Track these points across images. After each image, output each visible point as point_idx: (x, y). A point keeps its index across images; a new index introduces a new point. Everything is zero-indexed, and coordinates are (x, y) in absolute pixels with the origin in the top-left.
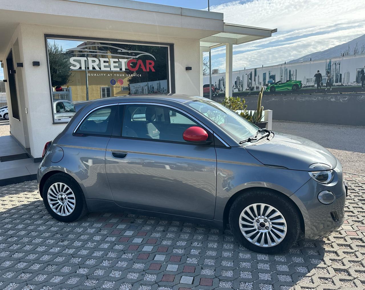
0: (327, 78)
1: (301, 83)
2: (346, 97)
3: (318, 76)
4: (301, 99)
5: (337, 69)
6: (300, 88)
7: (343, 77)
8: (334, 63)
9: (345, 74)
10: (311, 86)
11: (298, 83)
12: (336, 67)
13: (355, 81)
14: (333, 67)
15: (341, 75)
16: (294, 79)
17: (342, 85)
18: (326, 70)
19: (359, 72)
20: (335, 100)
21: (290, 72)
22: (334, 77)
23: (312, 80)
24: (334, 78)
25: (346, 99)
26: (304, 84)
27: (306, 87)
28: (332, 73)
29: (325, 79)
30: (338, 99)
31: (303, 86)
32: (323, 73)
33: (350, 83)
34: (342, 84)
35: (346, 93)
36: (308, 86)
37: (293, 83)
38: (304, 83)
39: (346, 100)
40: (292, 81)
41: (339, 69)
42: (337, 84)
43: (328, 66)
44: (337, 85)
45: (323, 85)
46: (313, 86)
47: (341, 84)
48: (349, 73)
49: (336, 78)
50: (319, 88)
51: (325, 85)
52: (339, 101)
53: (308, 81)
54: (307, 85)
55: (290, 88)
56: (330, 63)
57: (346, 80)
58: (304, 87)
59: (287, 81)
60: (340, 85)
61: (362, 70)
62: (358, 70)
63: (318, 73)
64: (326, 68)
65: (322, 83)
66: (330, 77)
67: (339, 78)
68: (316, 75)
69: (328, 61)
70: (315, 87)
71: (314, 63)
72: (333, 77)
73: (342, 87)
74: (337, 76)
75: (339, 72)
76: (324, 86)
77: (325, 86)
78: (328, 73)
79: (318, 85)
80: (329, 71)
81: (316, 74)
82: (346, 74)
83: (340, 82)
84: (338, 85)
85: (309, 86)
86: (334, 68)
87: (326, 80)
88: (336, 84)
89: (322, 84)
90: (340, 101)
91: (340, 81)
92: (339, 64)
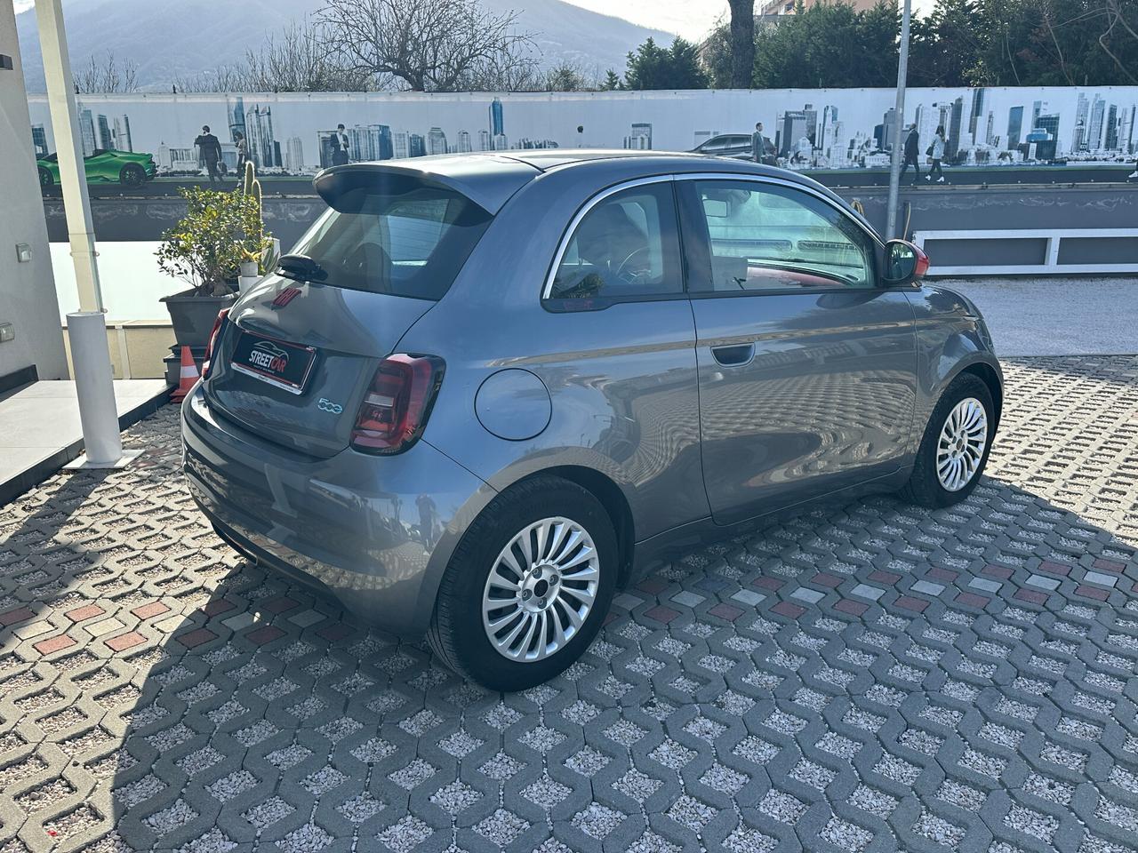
0: (237, 151)
1: (151, 162)
2: (303, 209)
3: (208, 144)
4: (163, 213)
5: (262, 125)
6: (152, 177)
7: (283, 150)
8: (252, 107)
9: (288, 143)
10: (189, 172)
11: (141, 159)
12: (259, 121)
13: (319, 165)
14: (251, 121)
15: (277, 145)
16: (122, 147)
17: (285, 174)
18: (230, 127)
19: (325, 141)
20: (274, 216)
21: (103, 121)
22: (258, 148)
23: (188, 155)
24: (258, 153)
25: (306, 212)
26: (162, 165)
27: (172, 174)
28: (250, 136)
29: (231, 153)
30: (283, 211)
31: (160, 170)
32: (224, 137)
33: (307, 170)
34: (286, 172)
35: (298, 197)
36: (176, 172)
37: (120, 159)
38: (163, 163)
39: (306, 216)
40: (115, 154)
41: (270, 127)
42: (271, 170)
43: (236, 117)
44: (271, 174)
45: (229, 171)
46: (195, 173)
47: (280, 171)
48: (300, 142)
49: (264, 151)
50: (216, 178)
51: (235, 171)
52: (285, 219)
53: (175, 154)
54: (174, 169)
55: (114, 176)
56: (240, 106)
57: (292, 158)
58: (164, 175)
59: (97, 152)
60: (279, 175)
61: (332, 136)
62: (322, 135)
63: (207, 134)
64: (229, 122)
65: (224, 164)
66: (246, 147)
67: (273, 153)
68: (200, 141)
69: (233, 100)
70: (202, 175)
71: (188, 101)
72: (255, 151)
73: (285, 178)
74: (265, 146)
75: (272, 136)
76: (232, 174)
77: (236, 175)
78: (238, 135)
79: (213, 170)
80: (239, 130)
81: (200, 136)
82: (291, 145)
83: (278, 166)
84: (274, 174)
85: (183, 173)
86: (256, 124)
87: (236, 158)
88: (266, 169)
89: (224, 167)
90: (289, 219)
91: (279, 163)
92: (269, 114)
